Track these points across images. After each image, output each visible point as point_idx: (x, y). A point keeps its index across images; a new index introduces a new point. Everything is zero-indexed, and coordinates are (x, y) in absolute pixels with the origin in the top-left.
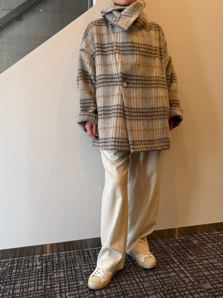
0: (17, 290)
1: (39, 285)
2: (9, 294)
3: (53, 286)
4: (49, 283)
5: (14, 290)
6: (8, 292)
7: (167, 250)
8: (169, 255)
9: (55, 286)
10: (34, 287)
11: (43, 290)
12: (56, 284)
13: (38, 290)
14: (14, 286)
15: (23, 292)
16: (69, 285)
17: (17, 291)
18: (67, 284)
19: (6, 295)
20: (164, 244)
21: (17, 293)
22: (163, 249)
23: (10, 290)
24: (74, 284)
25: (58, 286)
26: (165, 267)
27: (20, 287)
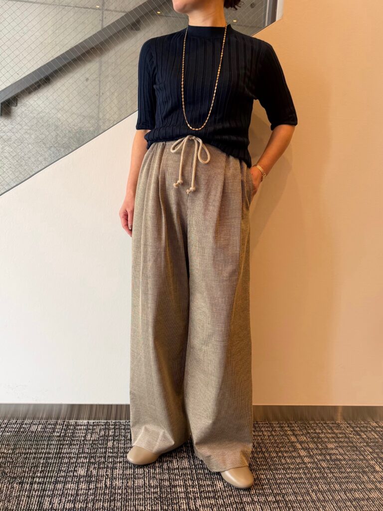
0: (117, 480)
1: (151, 476)
2: (106, 486)
3: (173, 484)
4: (167, 476)
5: (112, 480)
6: (104, 481)
7: (358, 445)
8: (363, 456)
9: (177, 484)
10: (144, 481)
11: (159, 489)
12: (178, 479)
13: (150, 486)
14: (112, 472)
15: (127, 487)
16: (200, 486)
17: (118, 483)
18: (197, 484)
19: (100, 487)
20: (351, 431)
21: (118, 487)
22: (350, 442)
23: (106, 479)
24: (207, 485)
25: (181, 485)
26: (359, 478)
27: (122, 476)
